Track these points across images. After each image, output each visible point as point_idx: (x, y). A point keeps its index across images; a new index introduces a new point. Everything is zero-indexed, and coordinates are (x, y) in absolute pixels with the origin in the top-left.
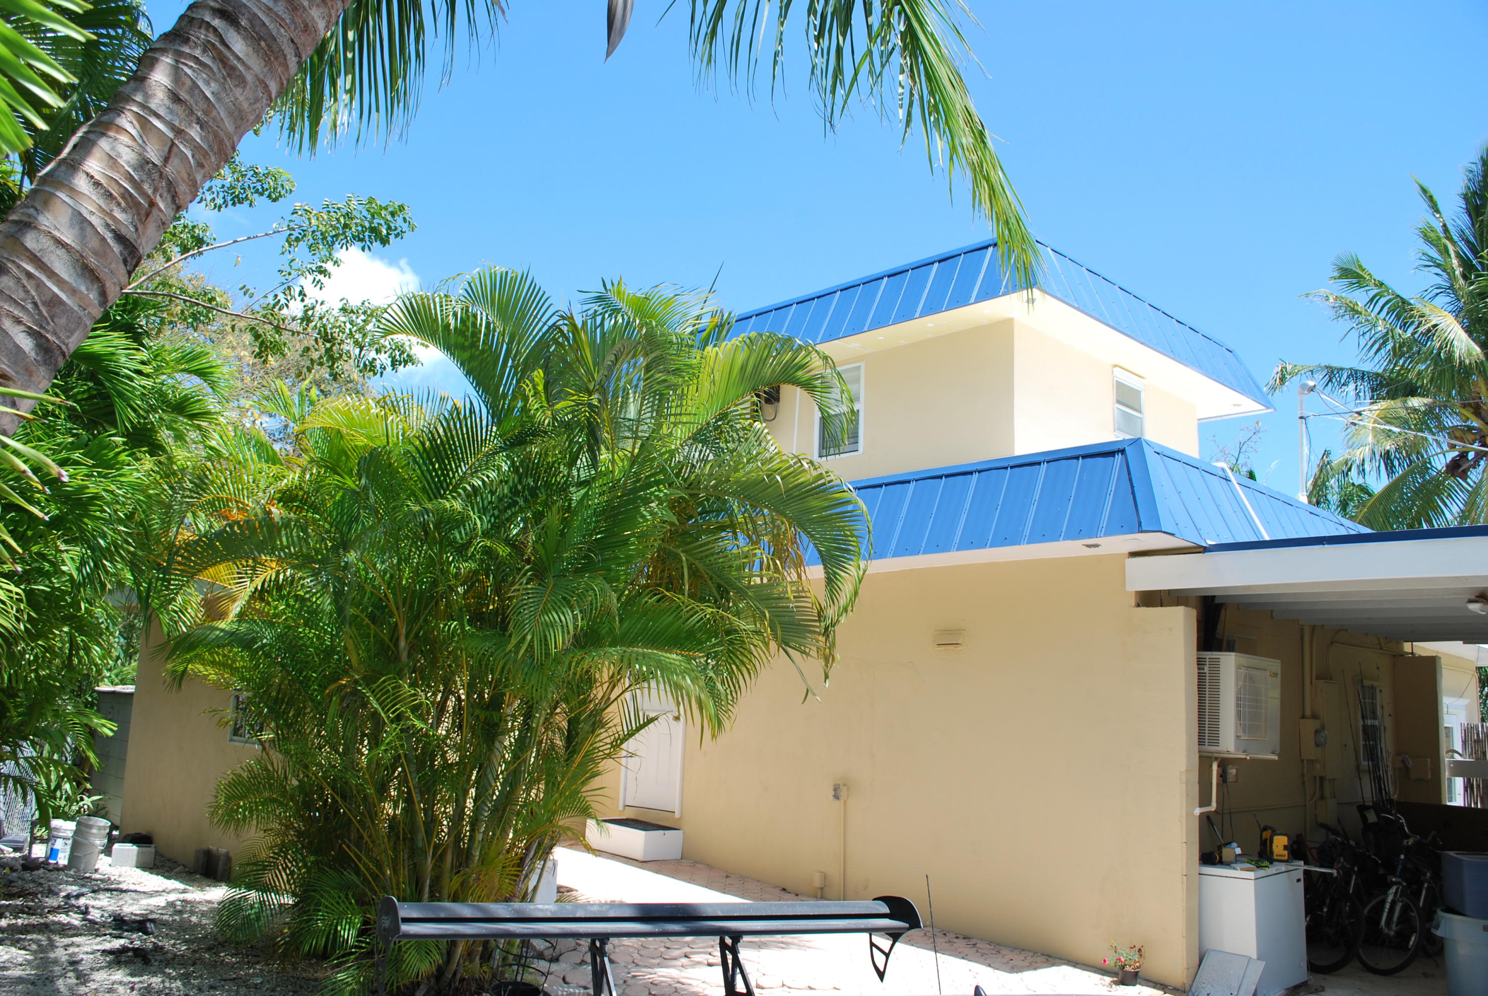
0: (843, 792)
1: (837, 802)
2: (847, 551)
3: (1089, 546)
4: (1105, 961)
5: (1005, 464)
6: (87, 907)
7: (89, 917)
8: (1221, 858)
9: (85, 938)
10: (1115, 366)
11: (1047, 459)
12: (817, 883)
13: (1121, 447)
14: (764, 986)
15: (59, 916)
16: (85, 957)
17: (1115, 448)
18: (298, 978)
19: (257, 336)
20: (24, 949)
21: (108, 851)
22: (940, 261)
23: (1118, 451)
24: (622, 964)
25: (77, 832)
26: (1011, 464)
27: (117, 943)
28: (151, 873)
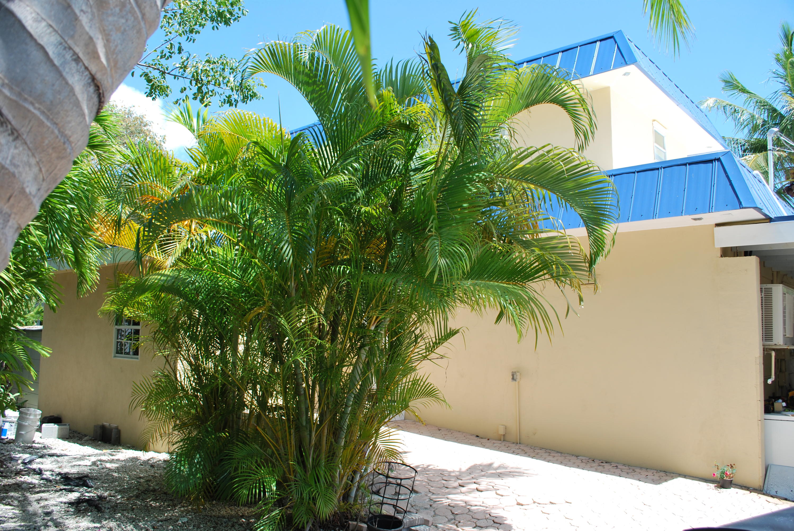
0: (518, 376)
1: (514, 382)
2: (603, 215)
3: (695, 219)
4: (714, 474)
5: (634, 170)
6: (40, 470)
7: (44, 476)
8: (773, 408)
9: (48, 494)
10: (654, 120)
11: (663, 166)
12: (501, 432)
13: (717, 157)
14: (523, 503)
15: (24, 477)
16: (54, 508)
17: (713, 158)
18: (211, 516)
19: (149, 81)
20: (9, 504)
21: (39, 430)
22: (563, 52)
23: (715, 160)
24: (423, 493)
25: (20, 418)
26: (637, 170)
27: (74, 496)
28: (69, 442)
